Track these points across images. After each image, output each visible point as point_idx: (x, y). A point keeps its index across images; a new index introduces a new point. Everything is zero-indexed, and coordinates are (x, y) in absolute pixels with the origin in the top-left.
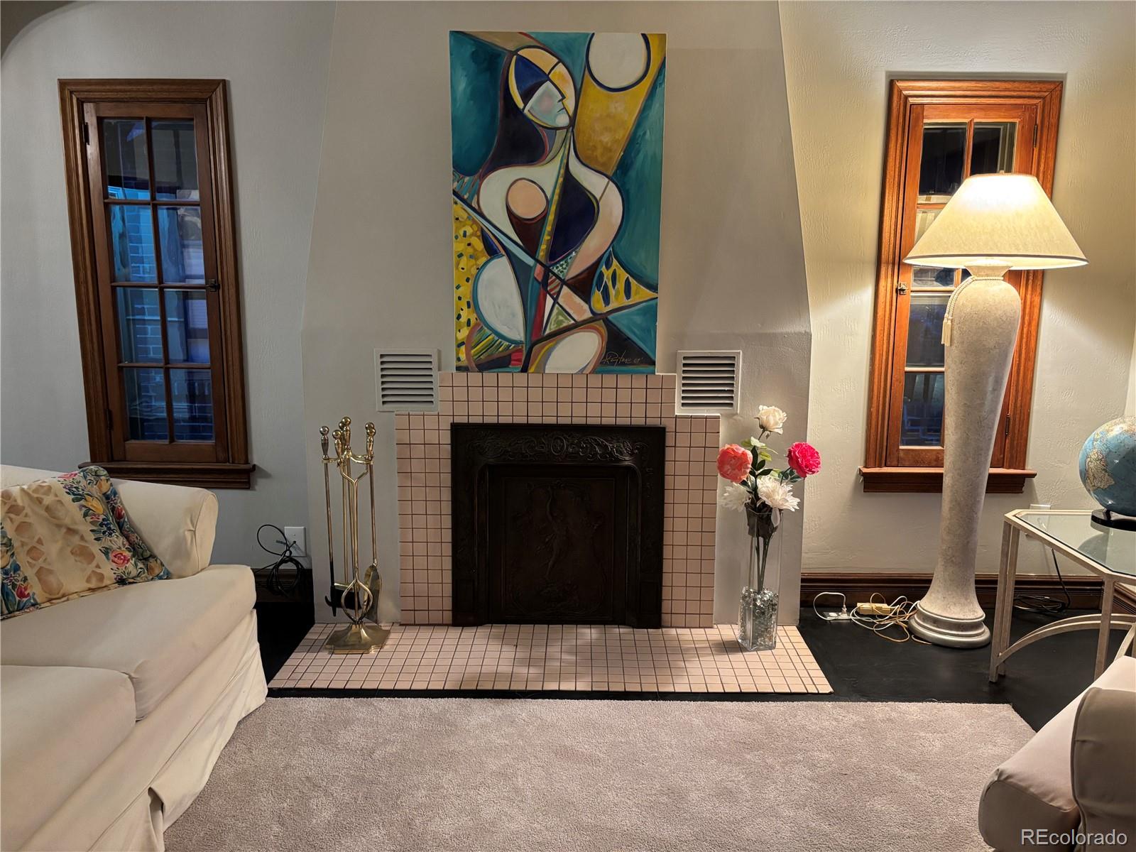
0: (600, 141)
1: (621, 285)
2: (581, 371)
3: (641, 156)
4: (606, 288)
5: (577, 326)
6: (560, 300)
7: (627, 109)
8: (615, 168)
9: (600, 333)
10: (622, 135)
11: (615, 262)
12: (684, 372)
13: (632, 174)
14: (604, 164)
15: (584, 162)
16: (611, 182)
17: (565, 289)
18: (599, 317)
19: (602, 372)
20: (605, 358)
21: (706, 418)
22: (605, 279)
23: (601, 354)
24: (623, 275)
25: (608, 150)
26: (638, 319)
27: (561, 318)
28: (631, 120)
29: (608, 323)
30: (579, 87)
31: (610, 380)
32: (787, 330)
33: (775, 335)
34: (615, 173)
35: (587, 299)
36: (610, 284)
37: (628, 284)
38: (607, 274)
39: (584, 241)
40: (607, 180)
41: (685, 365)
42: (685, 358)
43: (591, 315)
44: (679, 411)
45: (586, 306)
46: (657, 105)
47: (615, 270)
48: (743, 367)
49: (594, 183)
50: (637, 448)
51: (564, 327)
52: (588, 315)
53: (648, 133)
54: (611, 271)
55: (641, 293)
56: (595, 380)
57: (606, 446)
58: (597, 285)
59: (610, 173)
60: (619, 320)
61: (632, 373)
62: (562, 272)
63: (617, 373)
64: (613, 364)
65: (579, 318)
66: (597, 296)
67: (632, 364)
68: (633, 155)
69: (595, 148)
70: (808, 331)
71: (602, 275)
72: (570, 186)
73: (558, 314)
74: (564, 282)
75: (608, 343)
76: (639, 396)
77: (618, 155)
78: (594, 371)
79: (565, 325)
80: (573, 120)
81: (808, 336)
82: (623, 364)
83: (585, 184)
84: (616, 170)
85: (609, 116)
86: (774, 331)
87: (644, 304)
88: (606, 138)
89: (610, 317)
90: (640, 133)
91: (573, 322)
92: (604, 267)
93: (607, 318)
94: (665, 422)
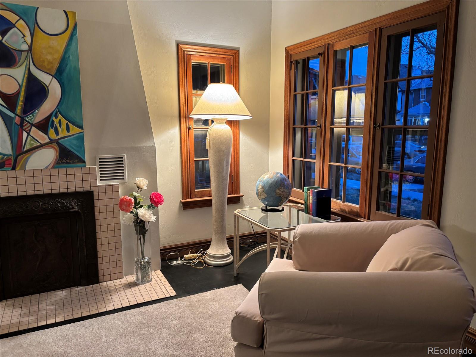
0: (47, 59)
1: (64, 126)
2: (47, 168)
3: (68, 66)
4: (56, 127)
5: (42, 146)
6: (31, 134)
7: (60, 44)
8: (55, 72)
9: (55, 148)
10: (58, 56)
11: (60, 115)
12: (100, 165)
13: (65, 74)
14: (49, 69)
15: (38, 68)
16: (54, 78)
17: (34, 129)
18: (54, 141)
19: (58, 168)
20: (59, 160)
21: (112, 185)
22: (55, 123)
23: (56, 159)
24: (64, 122)
25: (50, 63)
26: (75, 142)
27: (32, 142)
28: (62, 49)
29: (59, 145)
30: (32, 31)
31: (62, 171)
32: (145, 145)
33: (140, 147)
34: (56, 74)
35: (46, 132)
36: (58, 126)
37: (67, 125)
38: (56, 121)
39: (42, 105)
40: (52, 77)
41: (100, 162)
42: (100, 159)
43: (49, 141)
44: (99, 183)
45: (46, 136)
46: (74, 44)
47: (60, 119)
48: (127, 162)
49: (45, 78)
50: (80, 202)
51: (35, 147)
52: (48, 140)
53: (71, 56)
54: (58, 120)
55: (74, 130)
56: (54, 172)
57: (64, 203)
58: (51, 126)
59: (53, 74)
60: (66, 143)
61: (74, 167)
62: (31, 120)
63: (66, 168)
64: (63, 163)
65: (42, 142)
66: (52, 131)
67: (74, 163)
68: (64, 66)
69: (43, 61)
70: (154, 145)
71: (53, 121)
72: (31, 80)
73: (31, 140)
74: (32, 125)
75: (60, 153)
76: (79, 178)
77: (56, 65)
78: (53, 167)
79: (35, 145)
80: (30, 47)
81: (154, 147)
82: (69, 163)
83: (40, 78)
84: (56, 72)
85: (50, 47)
86: (138, 146)
87: (77, 135)
88: (49, 57)
89: (60, 141)
90: (67, 56)
91: (39, 144)
92: (54, 117)
93: (58, 142)
94: (93, 189)
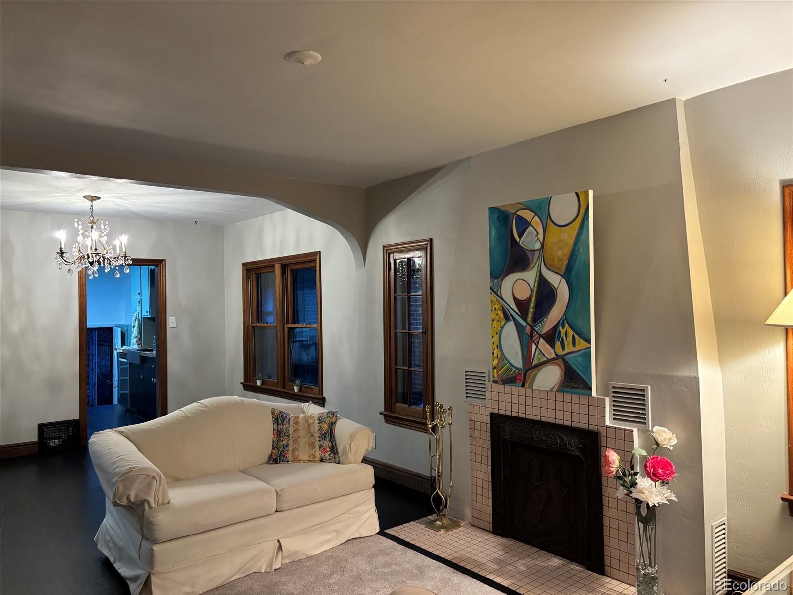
0: (557, 256)
1: (570, 339)
2: (551, 390)
3: (578, 262)
4: (562, 339)
5: (548, 362)
6: (539, 346)
7: (569, 236)
8: (564, 270)
9: (560, 367)
10: (567, 251)
11: (566, 325)
12: (613, 396)
13: (574, 272)
14: (558, 268)
15: (548, 267)
16: (563, 279)
17: (541, 340)
18: (559, 357)
19: (564, 392)
20: (563, 383)
21: (625, 430)
22: (562, 335)
23: (561, 381)
24: (571, 333)
25: (560, 260)
26: (580, 360)
27: (540, 356)
28: (571, 242)
29: (565, 362)
30: (545, 226)
31: (567, 397)
32: (681, 374)
33: (672, 376)
34: (565, 273)
35: (552, 345)
36: (564, 338)
37: (574, 337)
38: (563, 331)
39: (549, 313)
40: (560, 277)
41: (614, 392)
42: (613, 387)
43: (555, 356)
44: (608, 422)
45: (552, 350)
46: (586, 231)
47: (567, 329)
48: (651, 397)
49: (554, 279)
50: (581, 444)
51: (542, 362)
52: (554, 356)
53: (581, 248)
54: (565, 329)
55: (581, 344)
56: (559, 396)
57: (563, 439)
58: (557, 338)
59: (562, 273)
60: (571, 360)
61: (580, 394)
62: (539, 330)
63: (571, 393)
64: (568, 387)
65: (549, 358)
66: (558, 344)
67: (579, 388)
68: (574, 261)
69: (553, 259)
70: (696, 376)
71: (560, 332)
72: (542, 282)
73: (539, 354)
74: (541, 336)
75: (565, 374)
76: (584, 409)
77: (565, 262)
78: (558, 391)
79: (542, 361)
80: (542, 245)
81: (696, 381)
82: (573, 388)
83: (549, 280)
84: (565, 272)
85: (560, 241)
86: (671, 374)
87: (583, 351)
88: (559, 253)
89: (565, 358)
90: (577, 248)
91: (546, 359)
92: (561, 327)
93: (564, 358)
94: (600, 429)
